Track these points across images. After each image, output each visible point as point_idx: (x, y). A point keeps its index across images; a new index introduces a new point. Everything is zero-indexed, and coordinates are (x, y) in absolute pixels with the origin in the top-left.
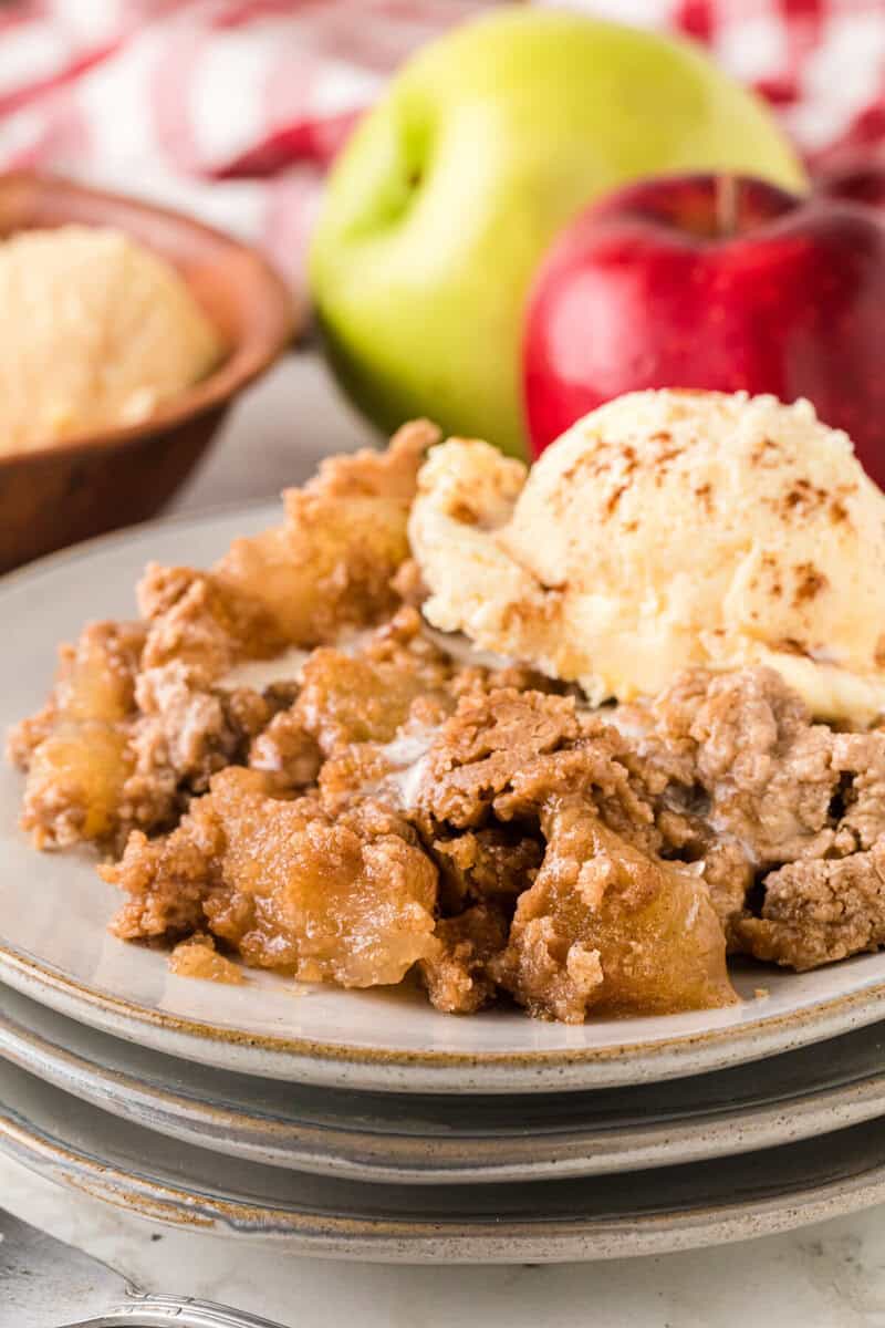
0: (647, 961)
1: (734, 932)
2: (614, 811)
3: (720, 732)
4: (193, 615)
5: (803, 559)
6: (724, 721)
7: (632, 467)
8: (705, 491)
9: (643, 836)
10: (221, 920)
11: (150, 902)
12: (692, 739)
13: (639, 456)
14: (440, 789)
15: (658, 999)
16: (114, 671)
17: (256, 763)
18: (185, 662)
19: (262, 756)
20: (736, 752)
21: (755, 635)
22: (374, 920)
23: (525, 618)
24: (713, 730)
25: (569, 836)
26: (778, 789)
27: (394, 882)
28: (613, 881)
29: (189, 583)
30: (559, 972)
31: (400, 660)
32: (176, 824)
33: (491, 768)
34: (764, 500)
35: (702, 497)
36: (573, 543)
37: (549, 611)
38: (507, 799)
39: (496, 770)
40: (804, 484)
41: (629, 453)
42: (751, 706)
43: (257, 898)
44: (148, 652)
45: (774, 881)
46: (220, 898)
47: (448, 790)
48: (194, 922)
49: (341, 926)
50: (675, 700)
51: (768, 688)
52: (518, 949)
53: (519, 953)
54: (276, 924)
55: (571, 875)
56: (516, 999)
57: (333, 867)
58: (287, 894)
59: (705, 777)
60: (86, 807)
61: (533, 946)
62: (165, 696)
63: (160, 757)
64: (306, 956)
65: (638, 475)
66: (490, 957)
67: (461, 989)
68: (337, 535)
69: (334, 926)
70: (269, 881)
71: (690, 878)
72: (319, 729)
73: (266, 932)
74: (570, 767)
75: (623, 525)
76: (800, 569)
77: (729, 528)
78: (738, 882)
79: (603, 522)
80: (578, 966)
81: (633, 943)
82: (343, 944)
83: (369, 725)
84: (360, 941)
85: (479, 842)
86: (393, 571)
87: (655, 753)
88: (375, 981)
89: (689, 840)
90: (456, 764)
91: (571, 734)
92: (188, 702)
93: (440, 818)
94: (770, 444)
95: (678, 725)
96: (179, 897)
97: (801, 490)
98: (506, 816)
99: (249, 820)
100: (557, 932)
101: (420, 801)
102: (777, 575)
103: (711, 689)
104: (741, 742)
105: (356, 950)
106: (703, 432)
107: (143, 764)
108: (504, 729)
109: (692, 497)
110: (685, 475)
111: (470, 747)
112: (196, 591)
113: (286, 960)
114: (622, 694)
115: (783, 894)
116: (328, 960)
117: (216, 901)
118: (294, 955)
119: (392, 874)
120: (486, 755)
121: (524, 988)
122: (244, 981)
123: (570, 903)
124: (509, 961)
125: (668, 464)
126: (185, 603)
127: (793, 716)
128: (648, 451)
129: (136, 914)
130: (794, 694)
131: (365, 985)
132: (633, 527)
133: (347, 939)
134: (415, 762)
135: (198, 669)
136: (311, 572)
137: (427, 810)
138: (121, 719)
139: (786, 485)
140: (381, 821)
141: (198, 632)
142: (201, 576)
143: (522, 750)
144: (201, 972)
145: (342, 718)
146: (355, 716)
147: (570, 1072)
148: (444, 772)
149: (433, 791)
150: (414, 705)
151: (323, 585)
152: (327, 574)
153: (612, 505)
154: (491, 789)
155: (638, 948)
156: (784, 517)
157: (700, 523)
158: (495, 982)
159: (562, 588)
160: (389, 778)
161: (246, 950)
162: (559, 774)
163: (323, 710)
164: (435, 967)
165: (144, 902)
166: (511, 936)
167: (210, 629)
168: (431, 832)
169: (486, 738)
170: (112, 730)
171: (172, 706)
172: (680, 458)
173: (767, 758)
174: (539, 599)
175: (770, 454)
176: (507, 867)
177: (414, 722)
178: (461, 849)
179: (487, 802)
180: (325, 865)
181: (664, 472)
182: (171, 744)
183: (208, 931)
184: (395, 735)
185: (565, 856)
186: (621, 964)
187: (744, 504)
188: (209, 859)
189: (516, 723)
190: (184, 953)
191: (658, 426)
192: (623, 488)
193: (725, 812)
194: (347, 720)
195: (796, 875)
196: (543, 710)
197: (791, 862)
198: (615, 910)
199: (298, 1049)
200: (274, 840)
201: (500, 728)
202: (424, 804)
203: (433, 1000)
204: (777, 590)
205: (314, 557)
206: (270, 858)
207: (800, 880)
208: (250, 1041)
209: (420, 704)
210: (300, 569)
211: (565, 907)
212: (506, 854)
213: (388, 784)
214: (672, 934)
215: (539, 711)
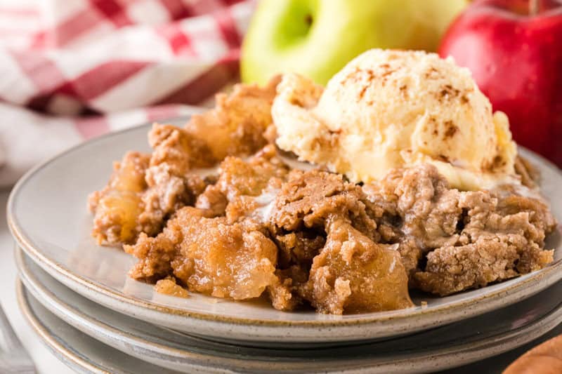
0: (371, 286)
1: (412, 277)
2: (359, 223)
3: (408, 191)
4: (173, 145)
5: (448, 119)
6: (410, 186)
7: (372, 78)
8: (404, 88)
9: (372, 234)
10: (179, 270)
11: (147, 261)
12: (396, 195)
13: (375, 74)
14: (280, 213)
15: (376, 304)
16: (137, 172)
17: (198, 205)
18: (169, 164)
19: (201, 203)
20: (415, 200)
21: (425, 153)
22: (247, 267)
23: (322, 145)
24: (405, 191)
25: (338, 231)
26: (434, 216)
27: (257, 249)
28: (357, 250)
29: (172, 131)
30: (331, 291)
31: (266, 165)
32: (161, 231)
33: (303, 203)
34: (431, 93)
35: (403, 90)
36: (344, 112)
37: (333, 142)
38: (310, 216)
39: (305, 204)
40: (450, 87)
41: (371, 72)
42: (422, 180)
43: (196, 261)
44: (152, 161)
45: (431, 256)
46: (179, 260)
47: (284, 213)
48: (167, 271)
49: (233, 271)
50: (389, 180)
51: (431, 173)
52: (313, 282)
53: (313, 283)
54: (204, 272)
55: (337, 248)
56: (312, 305)
57: (230, 243)
58: (208, 256)
59: (401, 211)
60: (121, 226)
61: (320, 279)
62: (158, 178)
63: (155, 205)
64: (217, 286)
65: (374, 81)
66: (300, 285)
67: (287, 298)
68: (240, 114)
69: (229, 271)
70: (201, 252)
71: (393, 250)
72: (227, 191)
73: (200, 276)
74: (339, 202)
75: (367, 102)
76: (446, 123)
77: (414, 104)
78: (414, 255)
79: (358, 102)
80: (340, 287)
81: (365, 278)
82: (233, 279)
83: (250, 189)
84: (241, 277)
85: (297, 236)
86: (264, 130)
87: (378, 201)
88: (248, 296)
89: (393, 237)
90: (287, 202)
91: (340, 189)
92: (169, 180)
93: (280, 226)
94: (434, 70)
95: (389, 189)
96: (160, 260)
97: (448, 90)
98: (309, 225)
99: (193, 227)
100: (330, 273)
101: (271, 219)
102: (436, 125)
103: (405, 174)
104: (417, 195)
105: (239, 281)
106: (404, 65)
107: (148, 208)
108: (309, 187)
109: (398, 90)
110: (395, 81)
111: (294, 195)
112: (175, 135)
113: (208, 288)
114: (365, 180)
115: (435, 261)
116: (226, 287)
117: (177, 262)
118: (211, 284)
119: (256, 246)
120: (301, 198)
121: (316, 299)
122: (189, 297)
123: (337, 261)
124: (309, 287)
125: (388, 77)
126: (170, 139)
127: (442, 186)
128: (379, 71)
129: (141, 267)
130: (442, 177)
131: (243, 298)
132: (371, 103)
133: (235, 276)
134: (269, 203)
135: (174, 167)
136: (227, 129)
137: (273, 223)
138: (140, 191)
139: (441, 87)
140: (253, 226)
141: (175, 152)
142: (177, 129)
143: (317, 196)
144: (169, 292)
145: (238, 186)
146: (243, 185)
147: (334, 330)
148: (282, 205)
149: (277, 214)
150: (270, 181)
151: (233, 135)
152: (234, 131)
153: (362, 95)
154: (303, 212)
155: (368, 281)
156: (440, 100)
157: (401, 101)
158: (302, 297)
159: (339, 132)
160: (258, 210)
161: (190, 284)
162: (334, 204)
163: (229, 183)
164: (275, 289)
165: (144, 261)
166: (310, 276)
167: (180, 151)
168: (275, 232)
169: (301, 191)
170: (135, 195)
171: (161, 182)
172: (393, 74)
173: (429, 202)
174: (328, 137)
175: (434, 74)
176: (309, 248)
177: (270, 187)
178: (289, 239)
179: (300, 219)
180: (226, 243)
181: (386, 80)
182: (161, 199)
183: (173, 276)
184: (261, 193)
185: (335, 240)
186: (359, 287)
187: (421, 94)
188: (175, 245)
189: (315, 185)
190: (162, 283)
191: (384, 62)
192: (367, 87)
193: (409, 226)
194: (240, 187)
195: (441, 253)
196: (328, 179)
197: (439, 248)
198: (357, 263)
199: (209, 318)
200: (203, 234)
201: (308, 186)
202: (272, 221)
203: (274, 304)
204: (436, 132)
205: (229, 122)
206: (202, 241)
207: (443, 255)
208: (188, 314)
209: (273, 180)
210: (222, 127)
211: (334, 263)
212: (309, 242)
213: (257, 213)
214: (383, 274)
215: (326, 180)
